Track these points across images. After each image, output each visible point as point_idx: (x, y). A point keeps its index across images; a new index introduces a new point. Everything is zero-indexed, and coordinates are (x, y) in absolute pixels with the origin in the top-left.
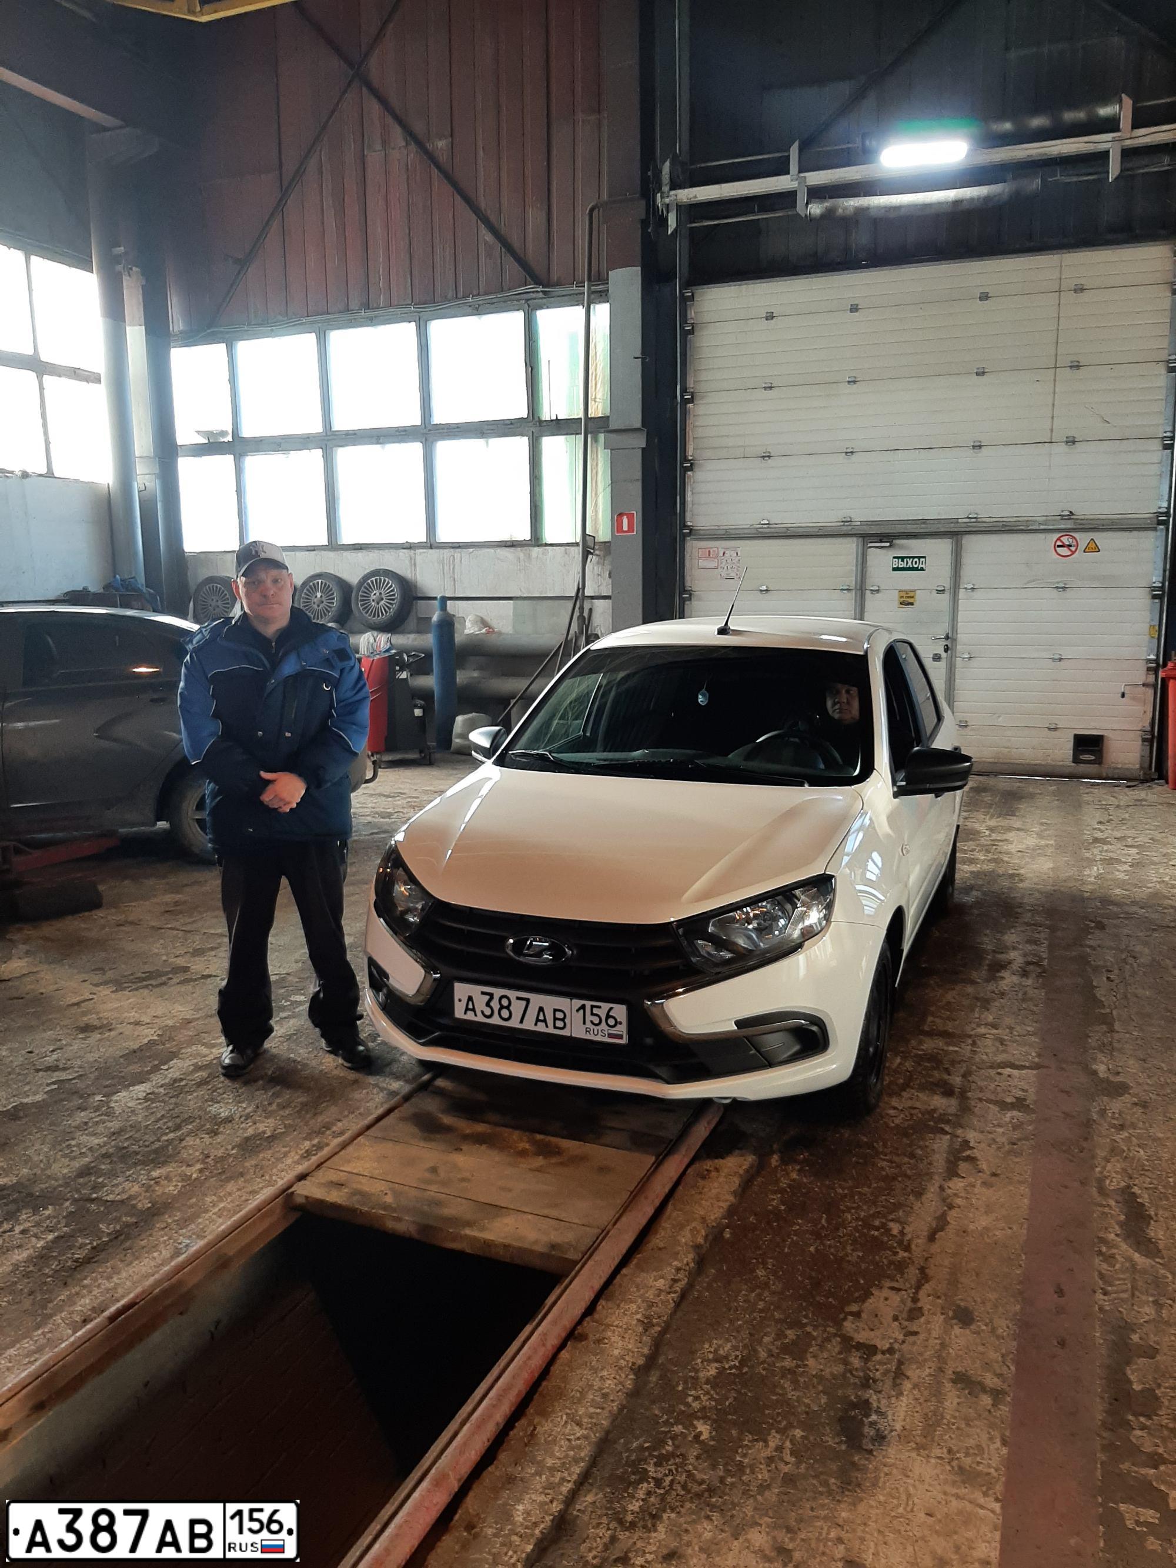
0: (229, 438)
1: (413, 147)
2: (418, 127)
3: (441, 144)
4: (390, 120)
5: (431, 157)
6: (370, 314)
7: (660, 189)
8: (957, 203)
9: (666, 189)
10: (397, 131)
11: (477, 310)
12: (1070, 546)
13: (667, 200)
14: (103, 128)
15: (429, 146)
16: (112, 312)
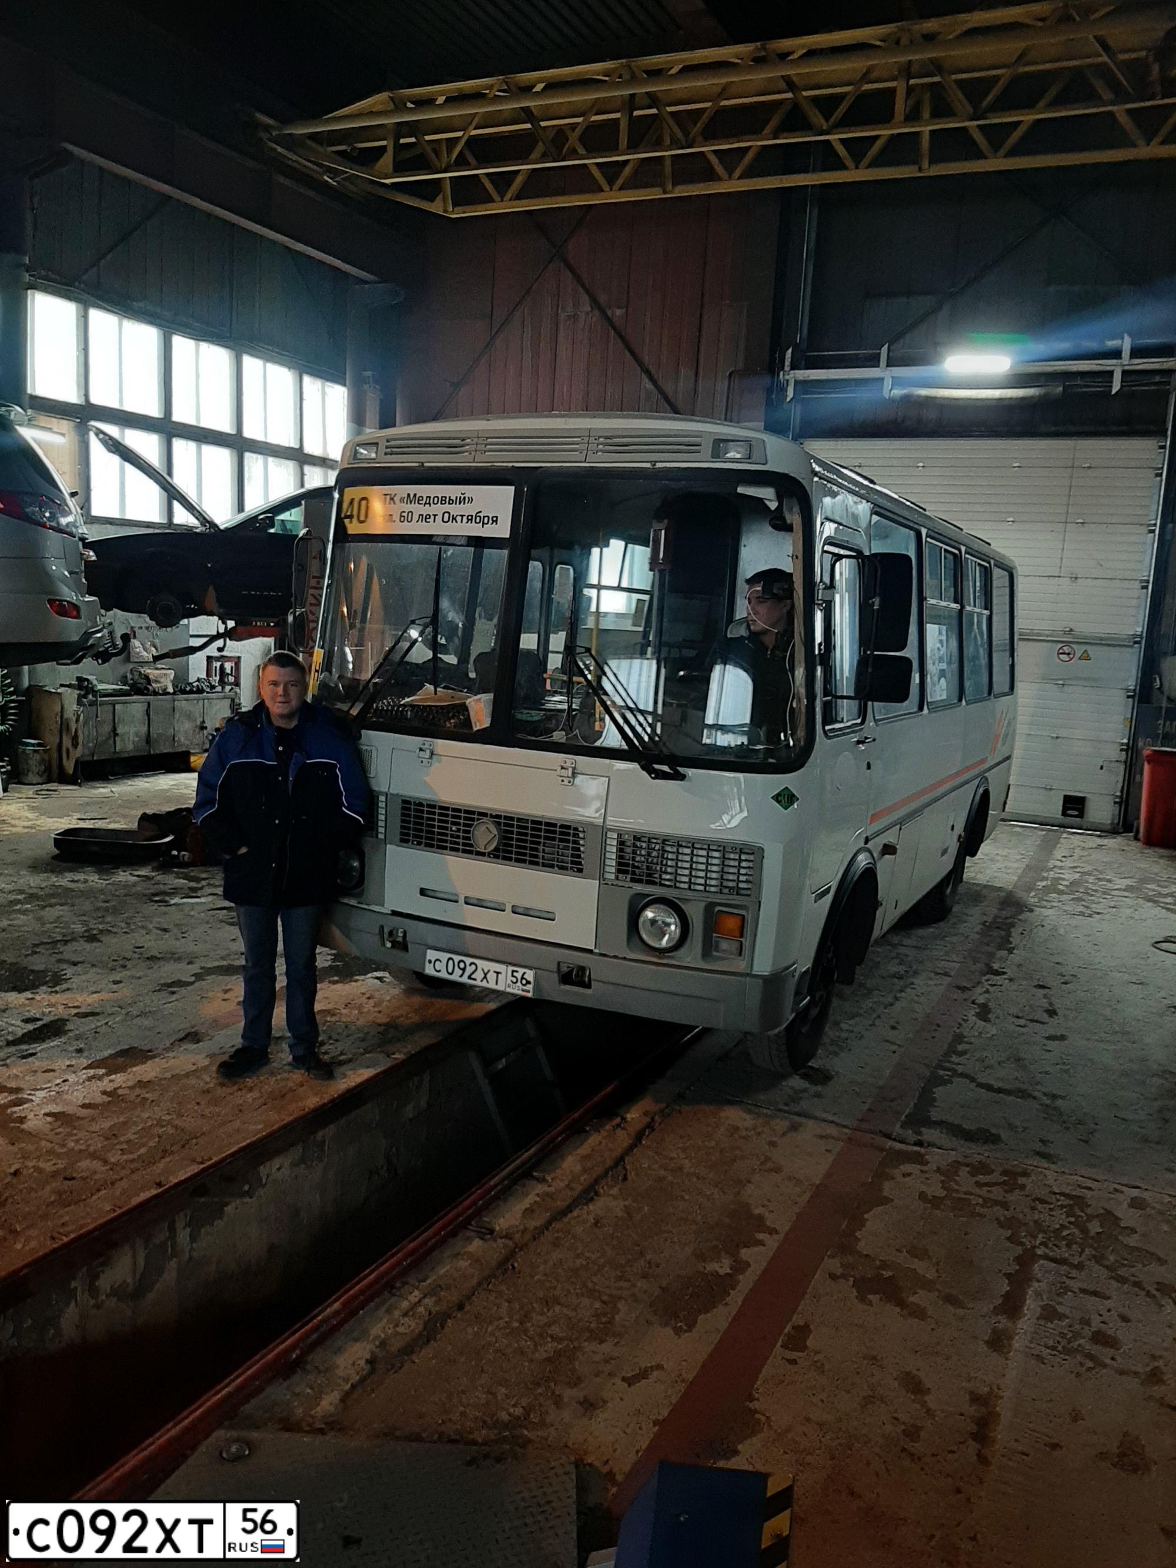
1: (597, 312)
2: (602, 298)
3: (618, 312)
4: (581, 290)
5: (610, 321)
7: (783, 368)
8: (1000, 399)
9: (787, 368)
10: (585, 298)
12: (1069, 654)
13: (787, 377)
14: (366, 282)
15: (609, 313)
16: (357, 417)
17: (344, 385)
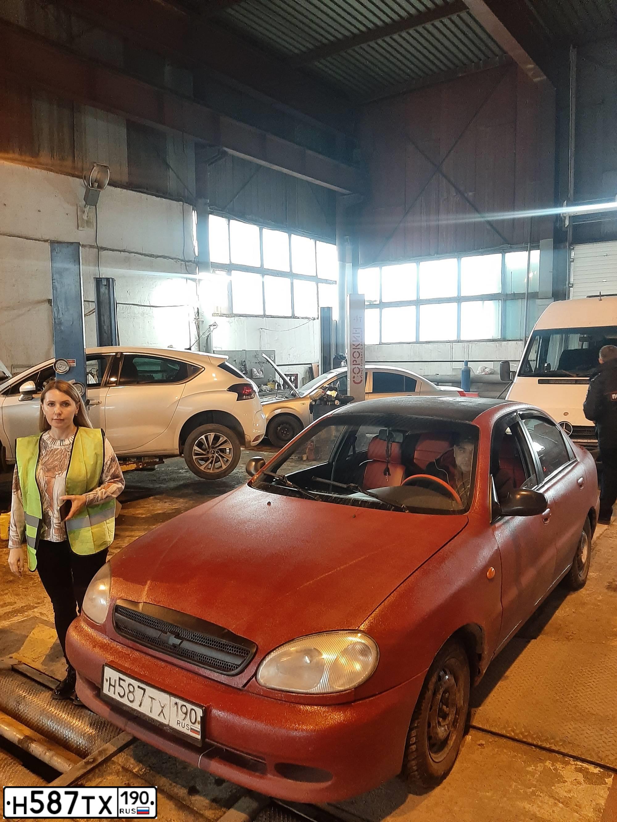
0: (378, 302)
1: (459, 195)
2: (462, 188)
3: (470, 194)
4: (450, 186)
5: (467, 199)
6: (438, 256)
10: (453, 189)
11: (482, 254)
13: (565, 215)
14: (344, 195)
15: (466, 195)
16: (342, 259)
17: (335, 245)
